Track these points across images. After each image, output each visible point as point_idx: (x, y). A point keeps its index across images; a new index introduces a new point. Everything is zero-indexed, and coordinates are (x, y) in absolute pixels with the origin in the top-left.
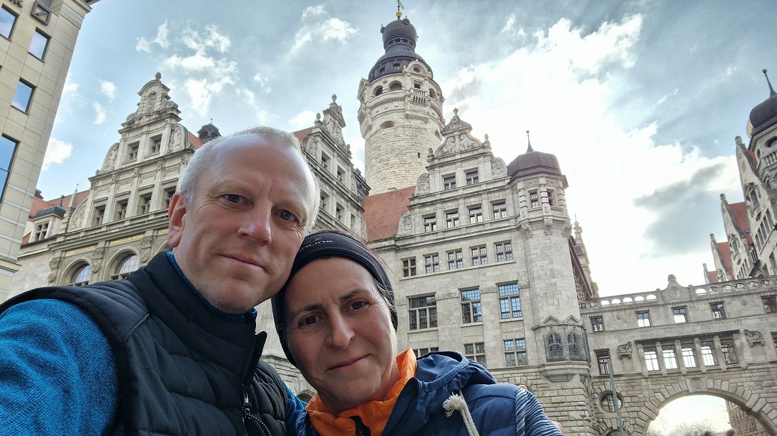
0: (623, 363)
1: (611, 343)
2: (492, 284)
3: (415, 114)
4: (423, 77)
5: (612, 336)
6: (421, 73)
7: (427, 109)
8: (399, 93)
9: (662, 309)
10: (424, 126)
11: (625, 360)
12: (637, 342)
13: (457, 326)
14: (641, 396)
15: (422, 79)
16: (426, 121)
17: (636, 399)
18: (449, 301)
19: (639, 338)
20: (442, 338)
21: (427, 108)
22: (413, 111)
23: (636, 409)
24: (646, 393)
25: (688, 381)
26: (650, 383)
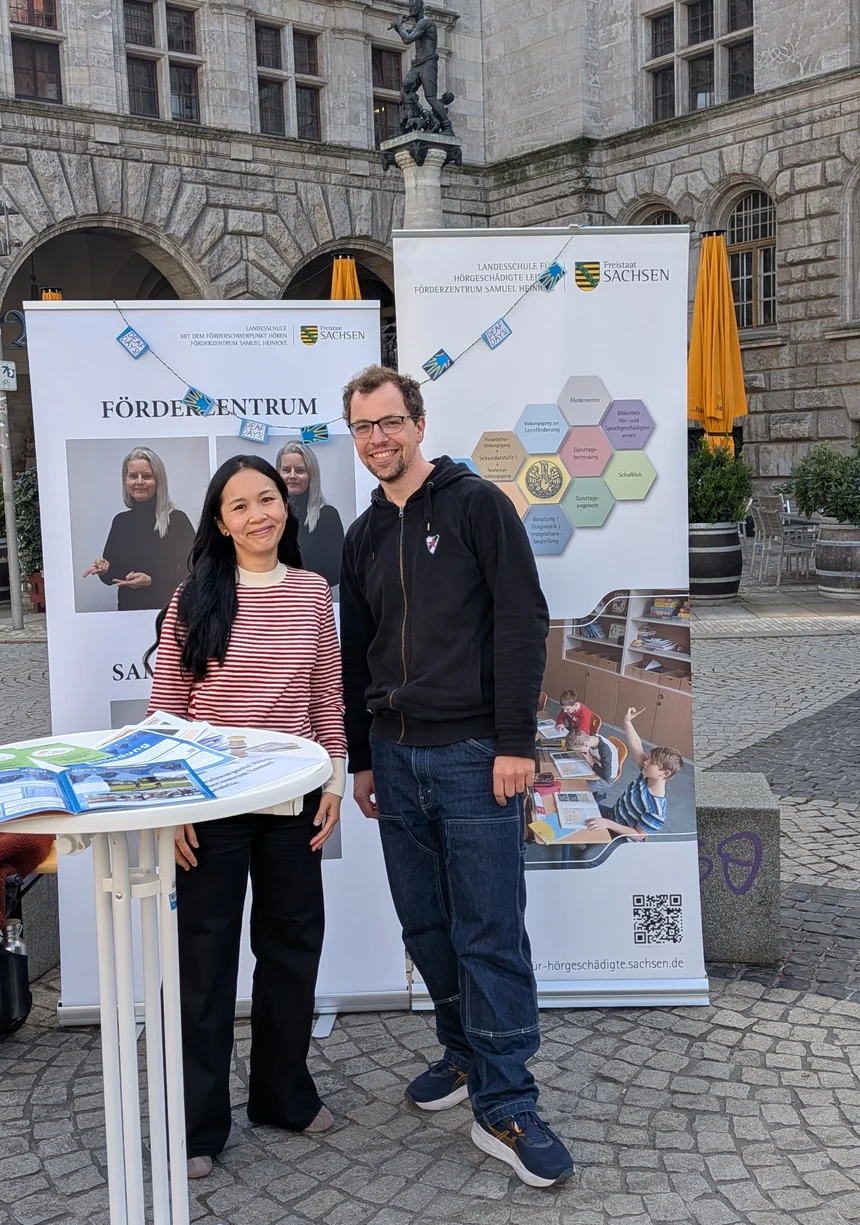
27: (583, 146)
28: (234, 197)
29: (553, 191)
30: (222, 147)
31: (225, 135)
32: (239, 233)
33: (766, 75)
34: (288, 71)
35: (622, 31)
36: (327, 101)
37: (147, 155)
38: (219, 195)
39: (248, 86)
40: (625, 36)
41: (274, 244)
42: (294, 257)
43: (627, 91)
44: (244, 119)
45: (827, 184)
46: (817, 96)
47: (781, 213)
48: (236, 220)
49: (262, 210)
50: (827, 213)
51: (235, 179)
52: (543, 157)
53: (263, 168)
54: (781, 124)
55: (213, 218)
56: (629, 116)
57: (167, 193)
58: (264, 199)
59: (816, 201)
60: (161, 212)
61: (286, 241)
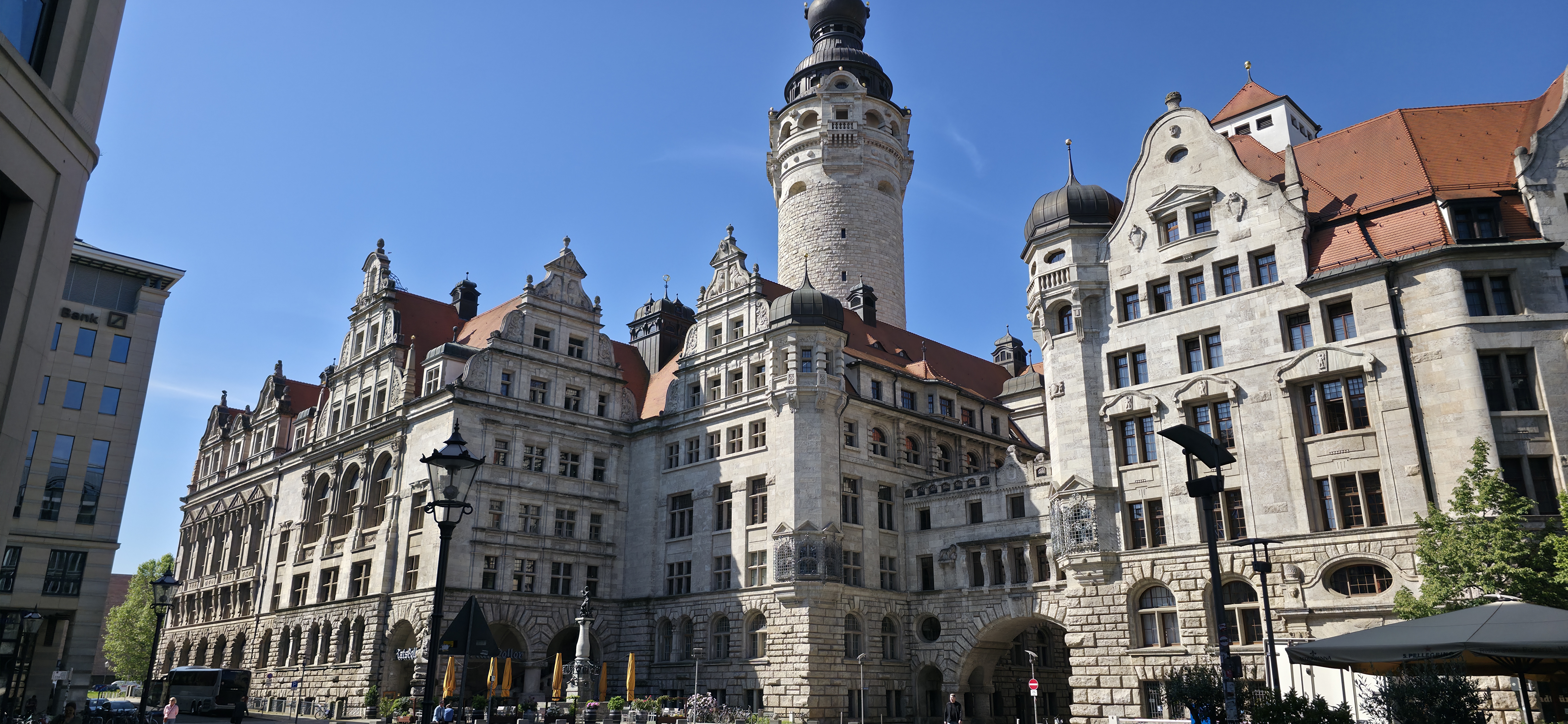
0: (945, 574)
1: (934, 544)
2: (743, 479)
3: (836, 163)
4: (853, 95)
5: (937, 535)
6: (849, 89)
7: (857, 151)
8: (813, 133)
9: (995, 497)
10: (855, 180)
11: (948, 569)
12: (963, 545)
13: (708, 533)
14: (959, 621)
15: (851, 99)
16: (859, 172)
17: (953, 625)
18: (704, 500)
19: (965, 539)
20: (695, 550)
21: (859, 148)
22: (834, 158)
23: (951, 638)
24: (965, 618)
25: (1009, 600)
26: (970, 603)
27: (648, 600)
28: (540, 614)
29: (640, 612)
30: (538, 599)
31: (540, 596)
32: (539, 624)
33: (693, 590)
34: (561, 577)
35: (662, 568)
36: (573, 584)
37: (516, 603)
38: (535, 613)
39: (548, 582)
40: (662, 569)
41: (550, 627)
42: (556, 630)
43: (662, 584)
44: (545, 591)
45: (704, 622)
46: (703, 598)
47: (694, 628)
48: (540, 620)
49: (548, 617)
50: (704, 630)
51: (541, 608)
52: (638, 600)
53: (549, 605)
54: (696, 603)
55: (533, 620)
56: (661, 593)
57: (520, 614)
58: (549, 614)
59: (702, 626)
60: (518, 619)
61: (553, 626)
